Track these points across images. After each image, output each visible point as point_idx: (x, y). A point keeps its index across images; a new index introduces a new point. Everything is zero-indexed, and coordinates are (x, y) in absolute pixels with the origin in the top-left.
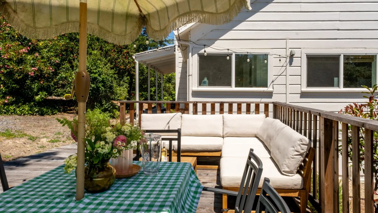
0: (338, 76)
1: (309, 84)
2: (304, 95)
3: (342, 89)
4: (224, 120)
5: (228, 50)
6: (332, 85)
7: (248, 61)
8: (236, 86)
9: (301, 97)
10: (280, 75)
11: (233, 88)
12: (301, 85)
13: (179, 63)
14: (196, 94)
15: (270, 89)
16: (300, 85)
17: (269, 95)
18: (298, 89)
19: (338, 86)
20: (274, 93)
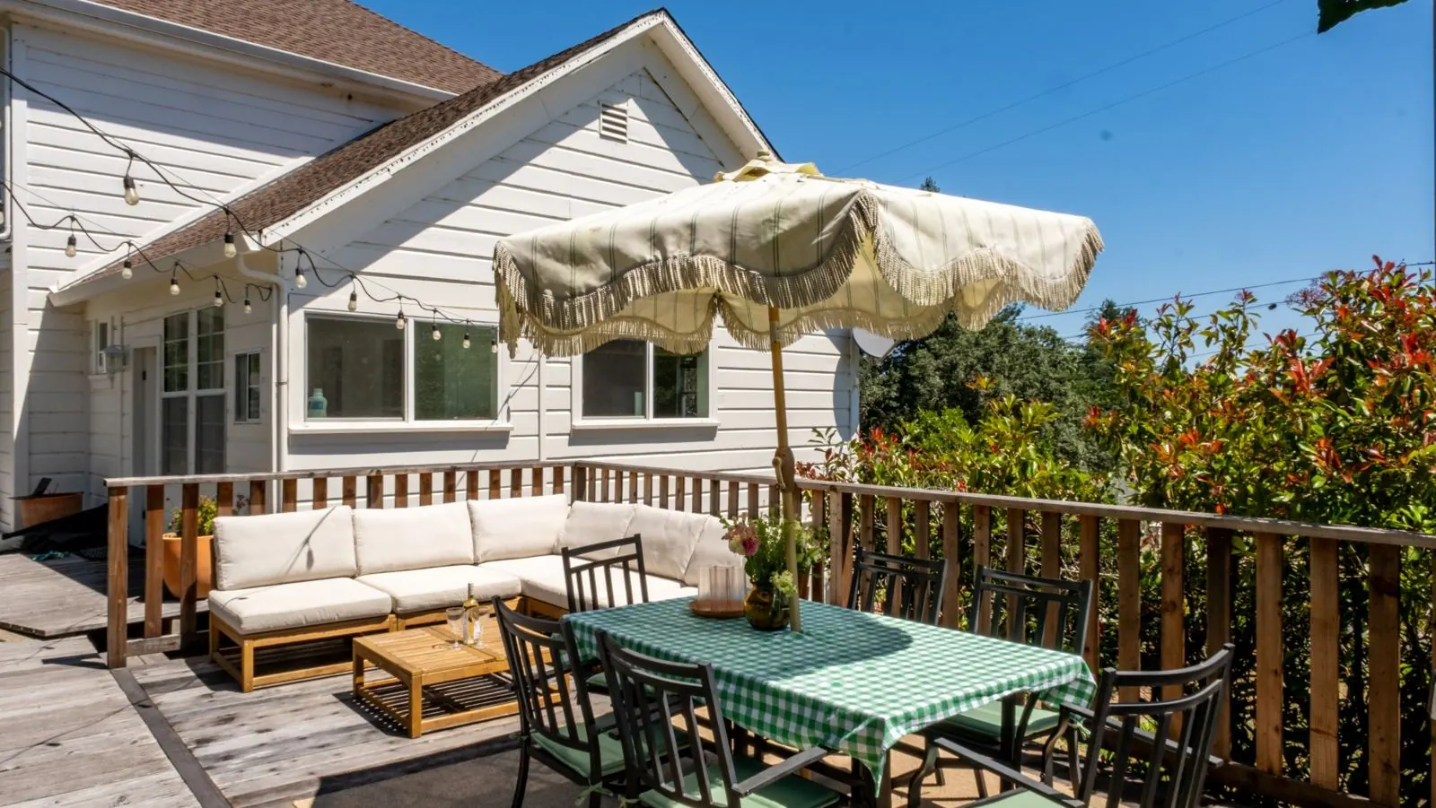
0: (643, 389)
1: (589, 410)
2: (577, 437)
3: (652, 421)
4: (476, 517)
5: (435, 311)
6: (630, 411)
7: (436, 338)
8: (418, 417)
9: (571, 443)
10: (522, 385)
11: (410, 423)
12: (570, 410)
13: (30, 309)
14: (303, 444)
15: (500, 423)
16: (568, 413)
17: (499, 439)
18: (562, 423)
19: (644, 413)
20: (511, 433)
